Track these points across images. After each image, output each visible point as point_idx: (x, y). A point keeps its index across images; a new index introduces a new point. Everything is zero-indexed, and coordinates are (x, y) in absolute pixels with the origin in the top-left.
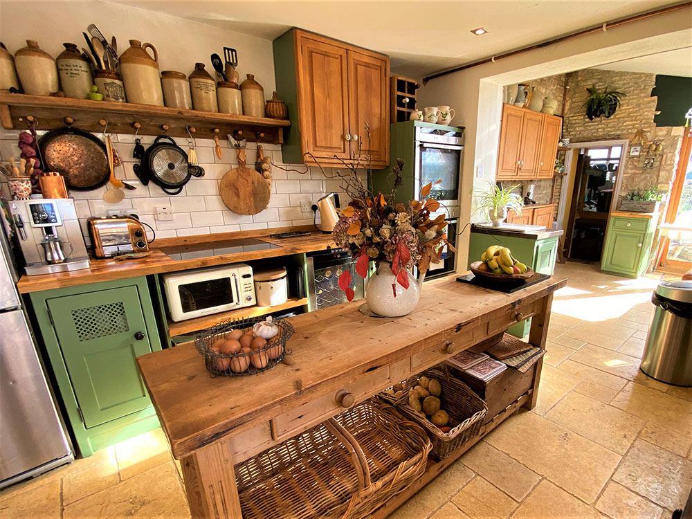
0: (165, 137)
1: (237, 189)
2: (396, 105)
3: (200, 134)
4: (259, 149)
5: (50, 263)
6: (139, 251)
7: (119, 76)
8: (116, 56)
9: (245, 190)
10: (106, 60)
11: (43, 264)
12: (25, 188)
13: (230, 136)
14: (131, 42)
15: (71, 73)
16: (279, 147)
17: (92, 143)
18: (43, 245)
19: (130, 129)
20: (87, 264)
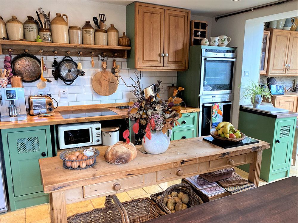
0: (68, 57)
1: (101, 82)
2: (193, 36)
3: (85, 55)
4: (114, 61)
5: (11, 116)
6: (49, 113)
7: (50, 30)
8: (49, 21)
9: (104, 83)
10: (45, 23)
11: (8, 117)
12: (5, 82)
13: (99, 55)
14: (57, 14)
15: (29, 30)
16: (126, 60)
17: (35, 60)
18: (9, 108)
19: (52, 53)
20: (26, 118)
